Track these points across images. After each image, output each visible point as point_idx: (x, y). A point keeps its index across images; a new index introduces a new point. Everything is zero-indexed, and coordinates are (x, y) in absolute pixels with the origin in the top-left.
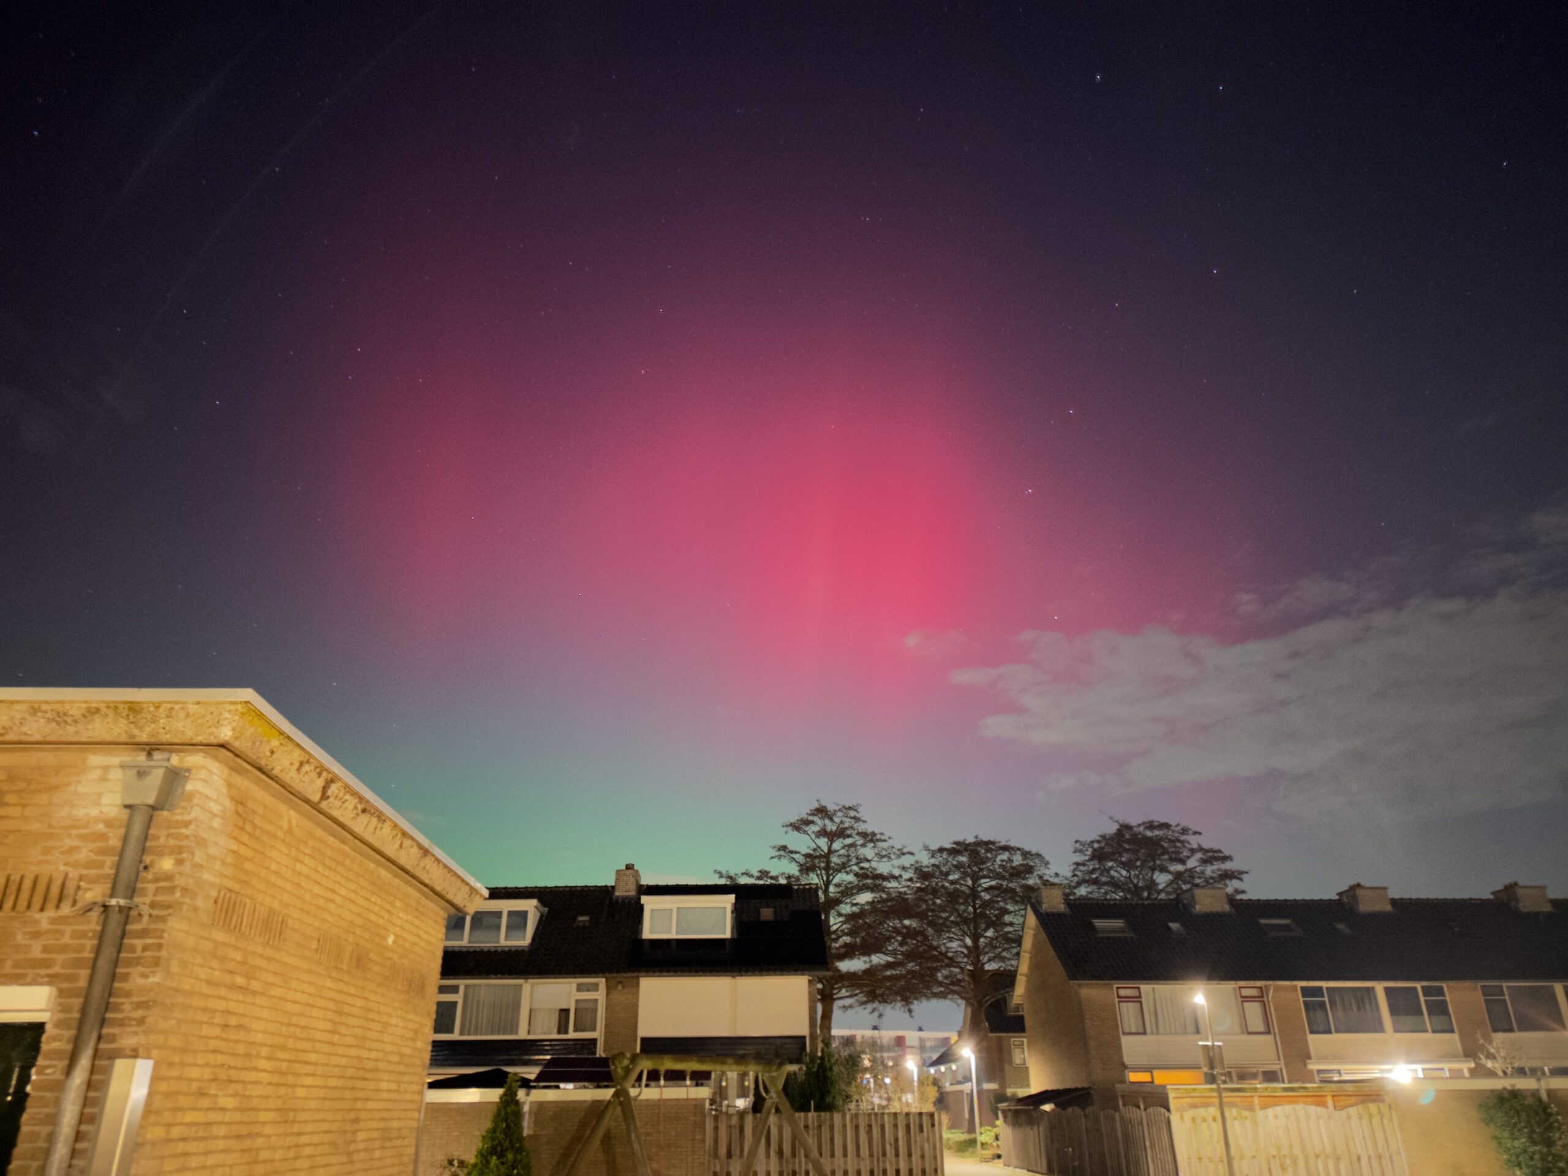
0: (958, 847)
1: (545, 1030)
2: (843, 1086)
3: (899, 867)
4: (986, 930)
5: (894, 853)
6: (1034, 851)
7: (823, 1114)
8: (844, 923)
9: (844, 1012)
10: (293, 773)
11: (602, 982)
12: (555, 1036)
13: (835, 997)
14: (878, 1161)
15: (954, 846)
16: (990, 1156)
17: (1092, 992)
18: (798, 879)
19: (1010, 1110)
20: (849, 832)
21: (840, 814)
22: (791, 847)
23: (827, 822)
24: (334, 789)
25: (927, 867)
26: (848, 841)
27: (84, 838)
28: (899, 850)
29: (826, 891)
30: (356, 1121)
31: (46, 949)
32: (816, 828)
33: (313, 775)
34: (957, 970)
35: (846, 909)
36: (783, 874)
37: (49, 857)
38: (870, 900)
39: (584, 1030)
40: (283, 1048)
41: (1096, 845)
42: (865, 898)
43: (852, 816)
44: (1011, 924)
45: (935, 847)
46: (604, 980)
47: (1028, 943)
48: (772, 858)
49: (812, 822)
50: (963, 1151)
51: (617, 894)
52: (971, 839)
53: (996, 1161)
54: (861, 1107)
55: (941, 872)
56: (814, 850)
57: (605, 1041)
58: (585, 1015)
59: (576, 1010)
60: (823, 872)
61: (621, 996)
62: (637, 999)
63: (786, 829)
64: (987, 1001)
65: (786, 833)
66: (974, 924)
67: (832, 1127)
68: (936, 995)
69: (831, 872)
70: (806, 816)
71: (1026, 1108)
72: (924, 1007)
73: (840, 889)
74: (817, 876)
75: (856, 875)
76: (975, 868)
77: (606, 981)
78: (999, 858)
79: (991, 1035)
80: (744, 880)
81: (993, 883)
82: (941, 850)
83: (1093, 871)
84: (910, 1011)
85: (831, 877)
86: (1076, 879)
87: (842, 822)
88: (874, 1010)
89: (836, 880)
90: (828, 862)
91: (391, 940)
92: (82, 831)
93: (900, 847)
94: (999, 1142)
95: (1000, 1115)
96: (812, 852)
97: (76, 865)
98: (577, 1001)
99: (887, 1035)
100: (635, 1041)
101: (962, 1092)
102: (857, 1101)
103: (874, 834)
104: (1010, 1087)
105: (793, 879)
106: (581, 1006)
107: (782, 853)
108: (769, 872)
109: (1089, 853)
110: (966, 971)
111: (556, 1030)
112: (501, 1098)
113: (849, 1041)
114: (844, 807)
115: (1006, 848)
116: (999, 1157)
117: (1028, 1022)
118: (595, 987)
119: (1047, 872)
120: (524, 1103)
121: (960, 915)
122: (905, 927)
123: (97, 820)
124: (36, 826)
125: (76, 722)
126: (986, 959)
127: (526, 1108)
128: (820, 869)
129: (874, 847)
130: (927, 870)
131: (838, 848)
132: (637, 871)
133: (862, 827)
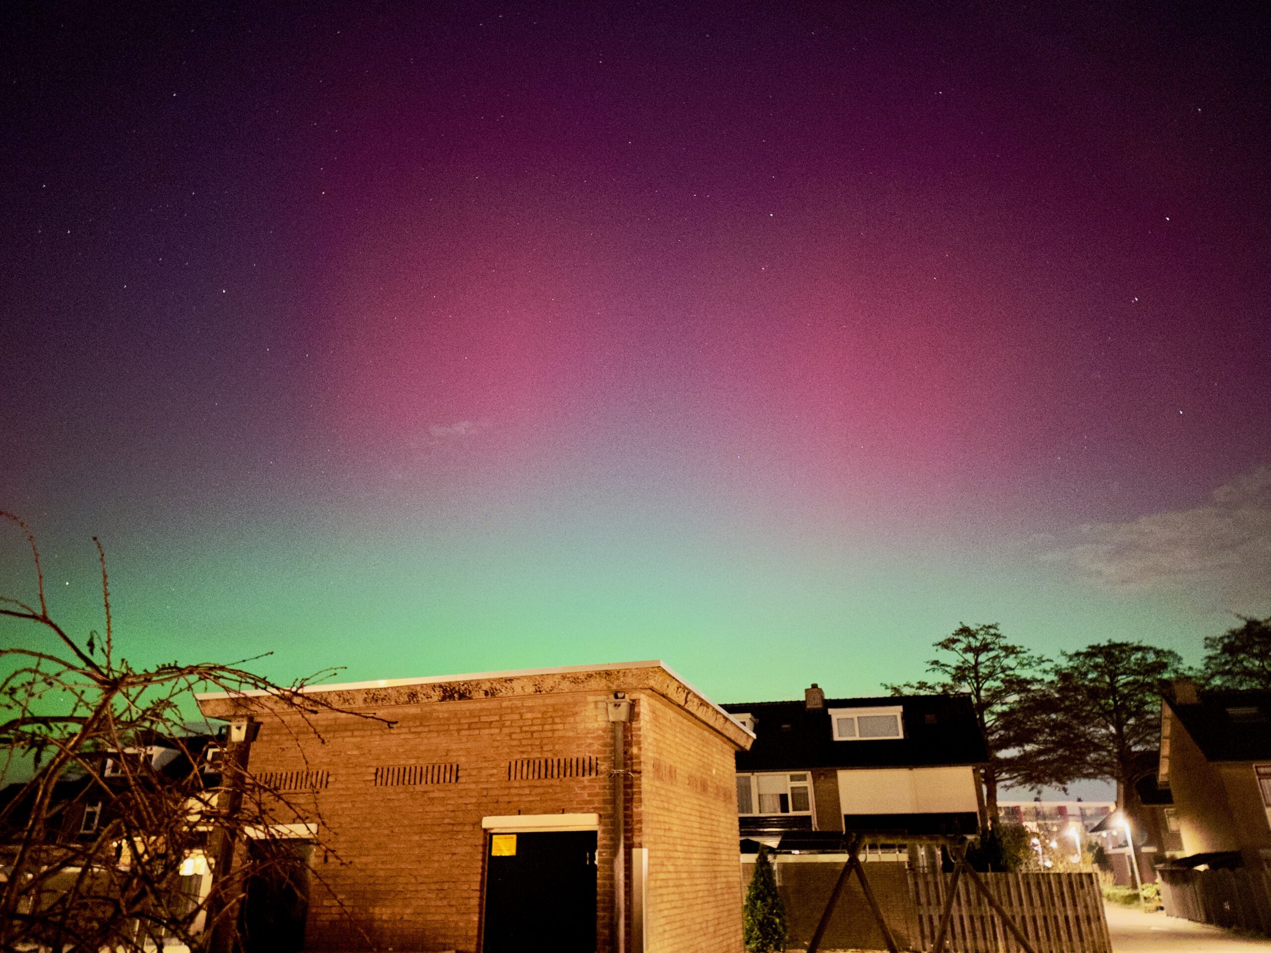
0: (1094, 650)
1: (772, 810)
2: (1012, 851)
3: (1040, 671)
4: (1128, 719)
5: (1035, 662)
6: (1166, 649)
7: (999, 874)
8: (996, 720)
9: (1006, 791)
10: (675, 694)
11: (809, 774)
12: (780, 814)
13: (997, 779)
14: (1049, 909)
15: (1090, 650)
16: (1154, 908)
17: (1231, 771)
18: (952, 688)
19: (1166, 871)
20: (992, 646)
21: (982, 632)
22: (942, 662)
23: (971, 639)
24: (689, 696)
25: (1066, 669)
26: (992, 654)
27: (593, 738)
28: (1038, 659)
29: (978, 696)
30: (716, 877)
31: (589, 795)
32: (962, 646)
33: (682, 692)
34: (1105, 753)
35: (998, 708)
36: (939, 683)
37: (580, 749)
38: (1018, 699)
39: (800, 810)
40: (685, 839)
41: (1226, 641)
42: (1013, 698)
43: (993, 633)
44: (1152, 712)
45: (1071, 652)
46: (810, 773)
47: (1167, 730)
48: (927, 671)
49: (958, 640)
50: (1130, 903)
51: (808, 707)
52: (1104, 643)
53: (1160, 912)
54: (1030, 868)
55: (1080, 673)
56: (963, 663)
57: (817, 818)
58: (800, 798)
59: (793, 795)
60: (973, 681)
61: (825, 785)
62: (837, 786)
63: (935, 648)
64: (1136, 779)
65: (937, 650)
66: (1117, 716)
67: (1007, 883)
68: (1088, 776)
69: (980, 679)
70: (952, 636)
71: (1181, 869)
72: (1078, 786)
73: (989, 693)
74: (969, 684)
75: (1003, 681)
76: (1111, 667)
77: (812, 773)
78: (1133, 658)
79: (1144, 806)
80: (907, 692)
81: (1131, 678)
82: (1078, 654)
83: (1226, 663)
84: (1065, 790)
85: (981, 685)
86: (1209, 671)
87: (984, 639)
88: (1032, 789)
89: (986, 686)
90: (977, 672)
91: (714, 772)
92: (593, 735)
93: (1039, 656)
94: (1161, 897)
95: (1158, 873)
96: (961, 665)
97: (593, 752)
98: (792, 788)
99: (1047, 806)
100: (840, 817)
101: (1123, 855)
102: (1026, 864)
103: (1014, 648)
104: (1168, 850)
105: (947, 687)
106: (796, 791)
107: (935, 666)
108: (927, 683)
109: (1219, 647)
110: (1113, 754)
111: (779, 810)
112: (757, 860)
113: (1014, 812)
114: (984, 626)
115: (1139, 649)
116: (1162, 908)
117: (1175, 796)
118: (803, 778)
119: (1180, 666)
120: (773, 864)
121: (1102, 708)
122: (1053, 720)
123: (598, 729)
124: (571, 734)
125: (583, 682)
126: (1131, 742)
127: (775, 868)
128: (970, 678)
129: (1016, 657)
130: (1066, 671)
131: (983, 661)
132: (821, 690)
133: (1003, 642)
